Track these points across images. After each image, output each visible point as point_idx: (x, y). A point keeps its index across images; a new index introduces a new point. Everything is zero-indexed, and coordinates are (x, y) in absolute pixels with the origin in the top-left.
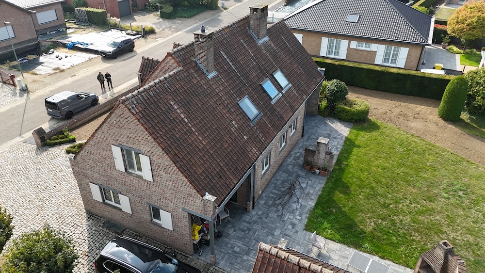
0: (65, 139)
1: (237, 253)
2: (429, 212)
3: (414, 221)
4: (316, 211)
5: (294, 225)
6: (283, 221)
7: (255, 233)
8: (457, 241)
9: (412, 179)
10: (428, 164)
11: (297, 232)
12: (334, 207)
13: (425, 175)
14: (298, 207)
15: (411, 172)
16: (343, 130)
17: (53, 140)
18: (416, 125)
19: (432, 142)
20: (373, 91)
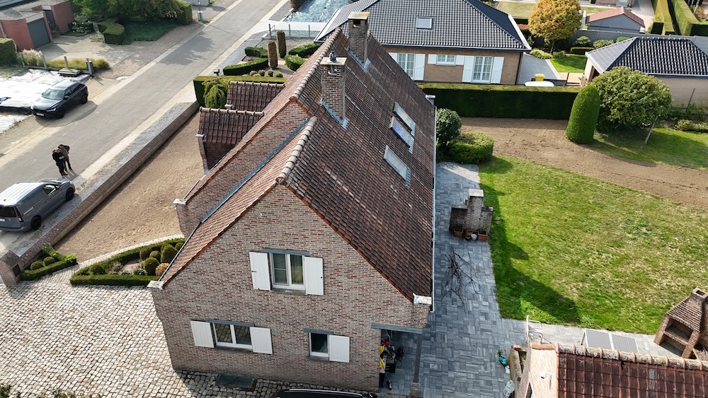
0: (57, 264)
1: (437, 371)
2: (625, 261)
3: (616, 275)
4: (501, 290)
5: (485, 315)
6: (469, 312)
7: (444, 339)
8: (673, 288)
9: (584, 223)
10: (591, 201)
11: (495, 323)
12: (519, 279)
13: (595, 216)
14: (477, 289)
15: (579, 215)
16: (470, 175)
17: (35, 268)
18: (549, 154)
19: (579, 173)
20: (475, 119)
